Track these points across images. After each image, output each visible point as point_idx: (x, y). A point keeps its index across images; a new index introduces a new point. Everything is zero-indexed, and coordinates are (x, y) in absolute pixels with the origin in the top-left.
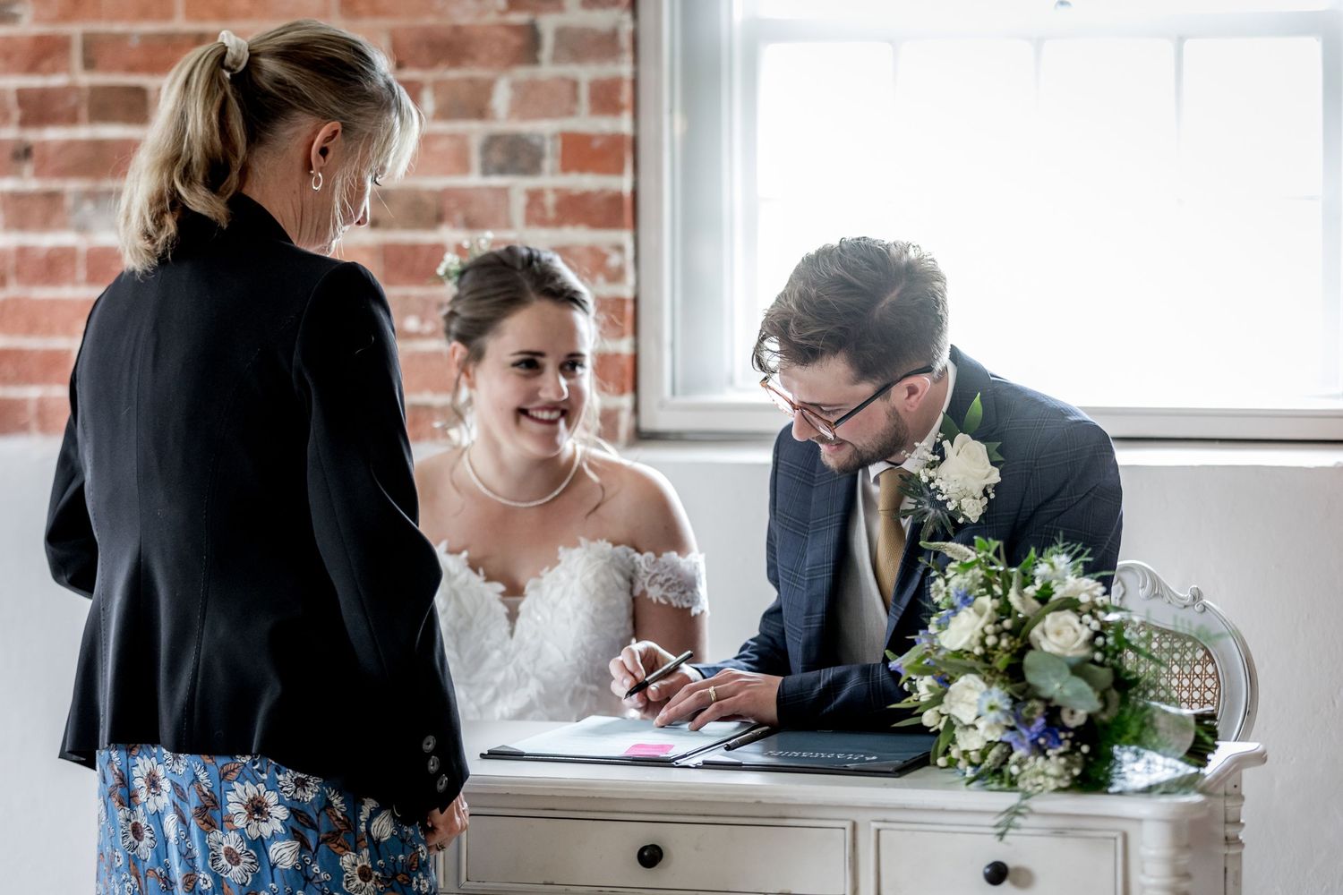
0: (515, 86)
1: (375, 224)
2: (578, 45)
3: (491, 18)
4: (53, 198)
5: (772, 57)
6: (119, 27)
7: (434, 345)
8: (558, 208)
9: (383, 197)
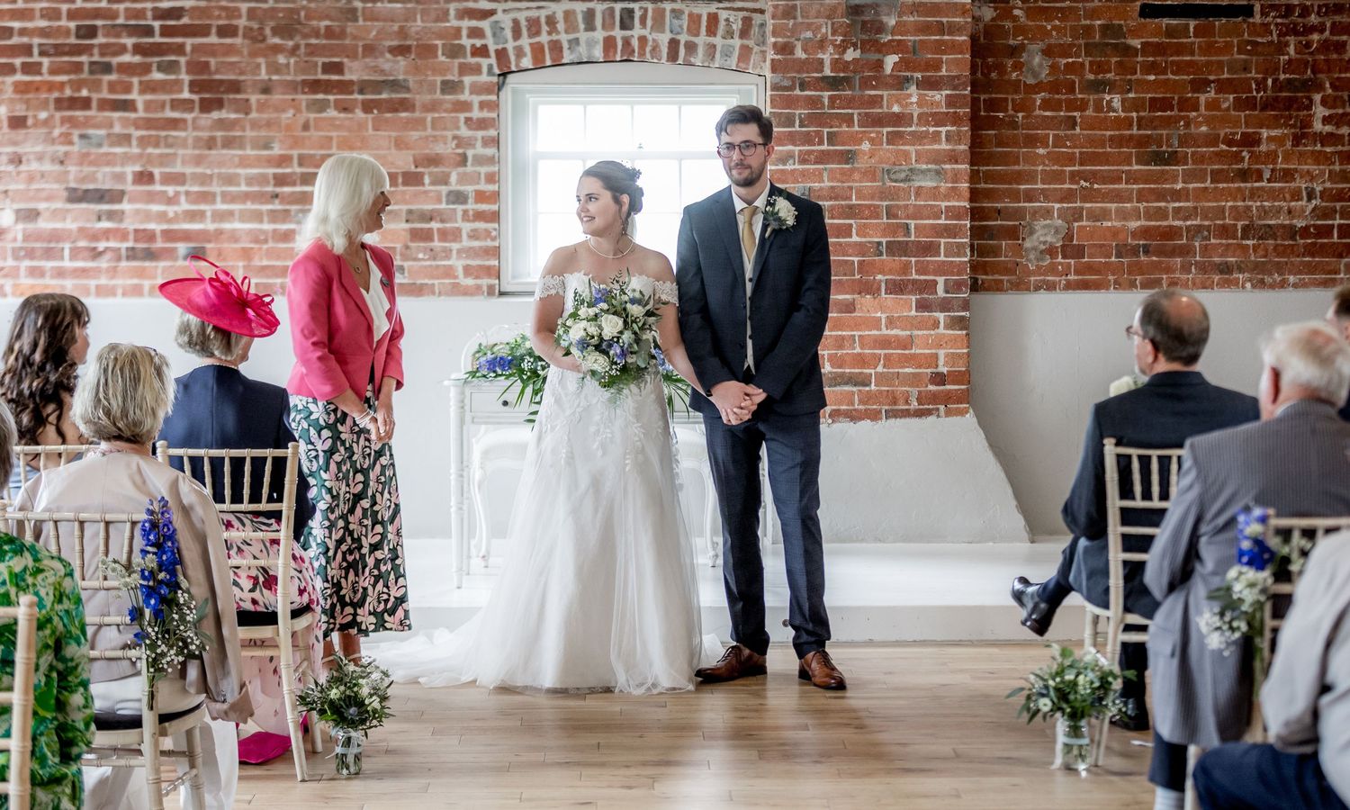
0: (458, 174)
1: (407, 221)
2: (480, 160)
3: (449, 151)
4: (287, 211)
5: (543, 165)
6: (312, 152)
7: (428, 263)
8: (474, 215)
9: (410, 212)
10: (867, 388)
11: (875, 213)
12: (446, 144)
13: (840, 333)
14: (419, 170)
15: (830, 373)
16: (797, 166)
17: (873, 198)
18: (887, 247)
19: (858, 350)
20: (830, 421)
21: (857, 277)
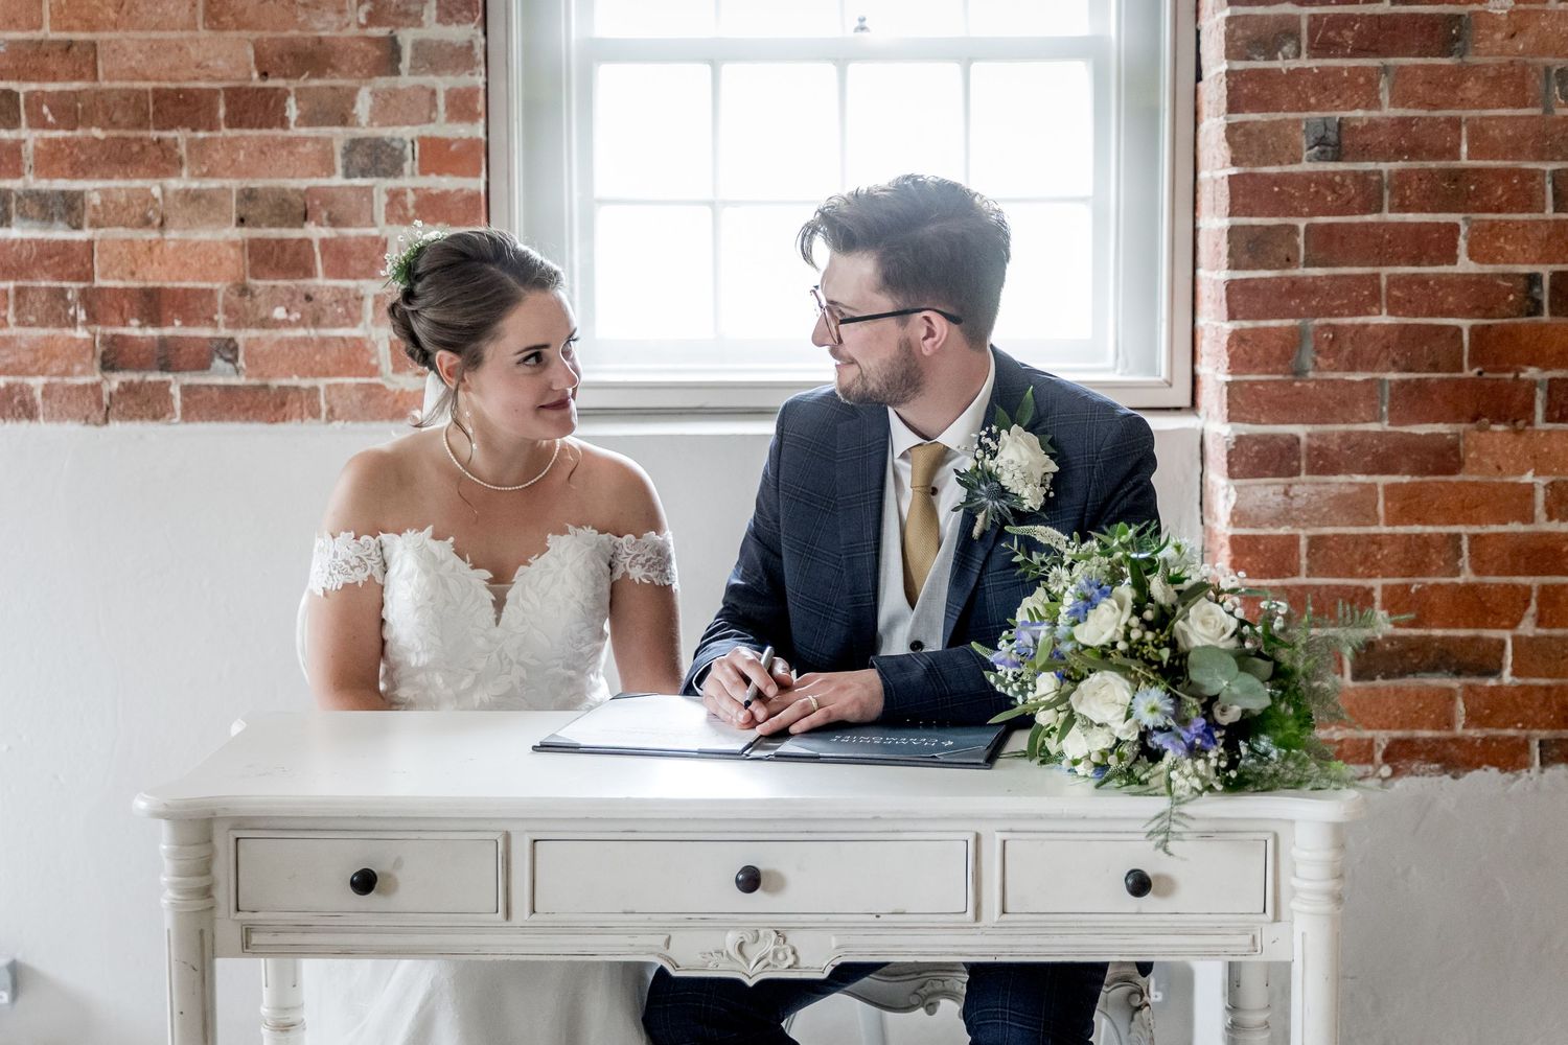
0: (374, 94)
1: (241, 221)
2: (434, 57)
3: (353, 31)
5: (608, 77)
7: (301, 332)
8: (417, 206)
9: (248, 196)
10: (1492, 682)
11: (1523, 193)
12: (341, 12)
13: (1417, 529)
14: (270, 83)
15: (1390, 639)
16: (1305, 62)
17: (1516, 152)
18: (1553, 287)
19: (1467, 577)
20: (1386, 771)
21: (1469, 373)
